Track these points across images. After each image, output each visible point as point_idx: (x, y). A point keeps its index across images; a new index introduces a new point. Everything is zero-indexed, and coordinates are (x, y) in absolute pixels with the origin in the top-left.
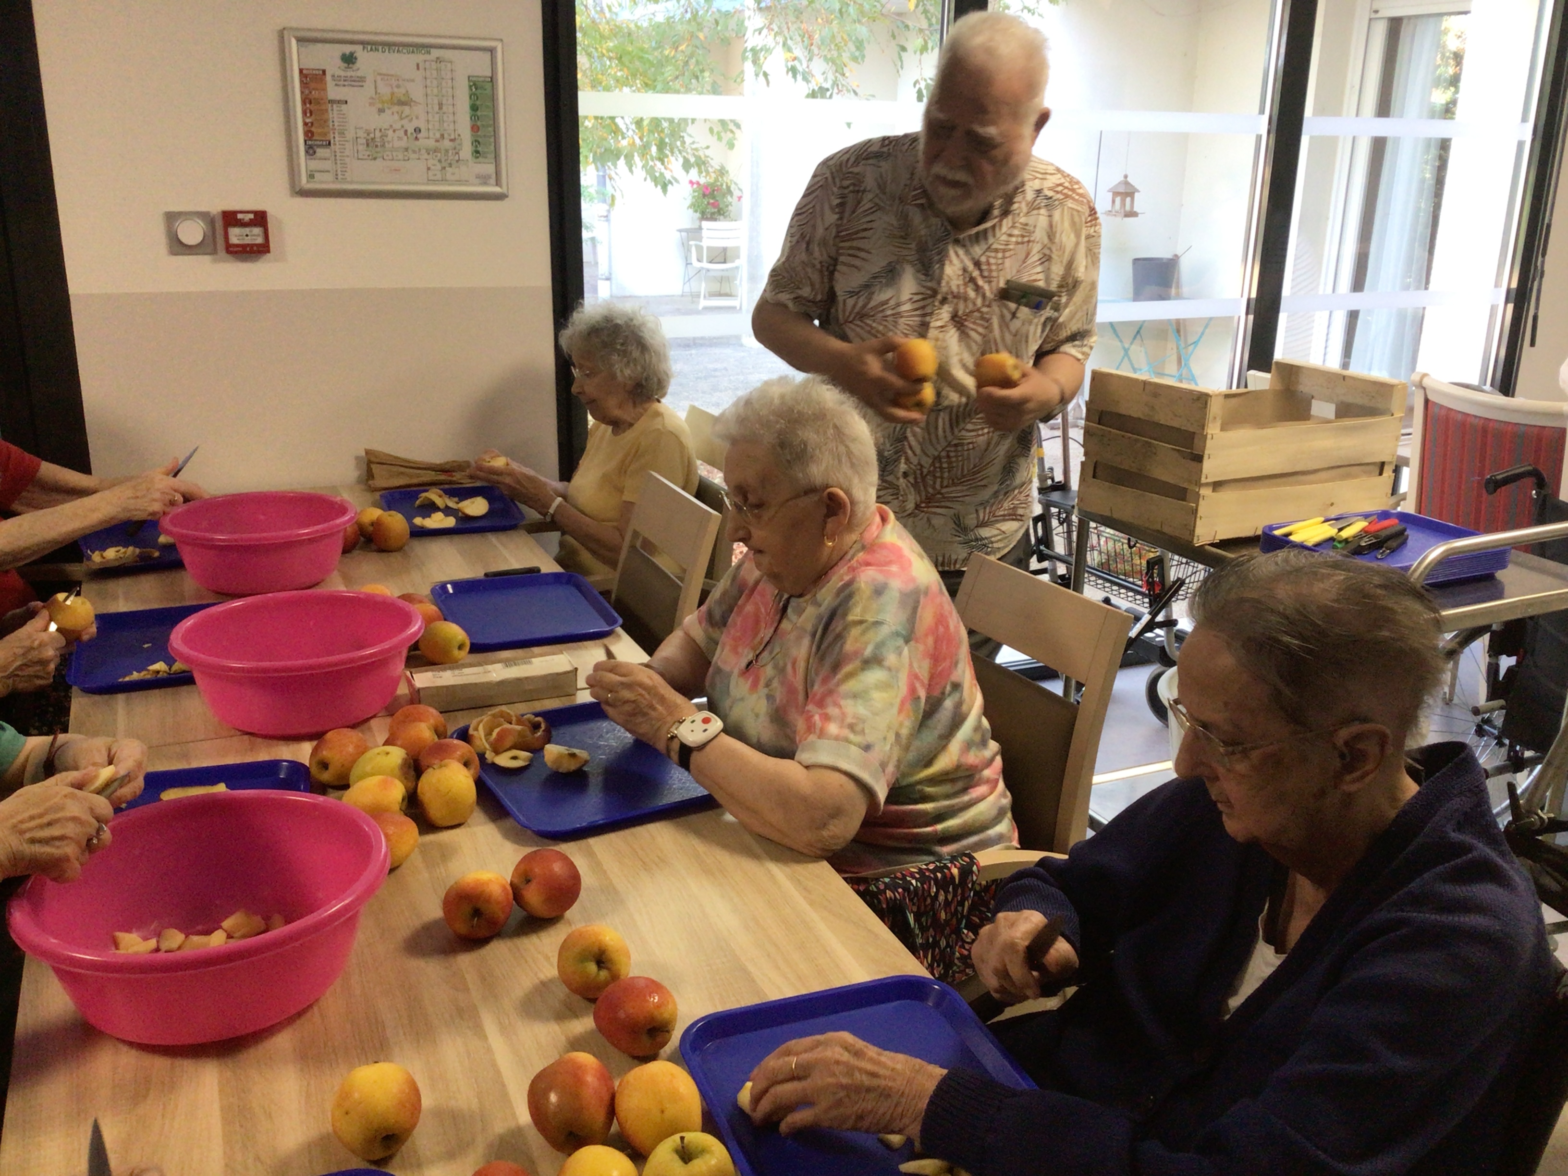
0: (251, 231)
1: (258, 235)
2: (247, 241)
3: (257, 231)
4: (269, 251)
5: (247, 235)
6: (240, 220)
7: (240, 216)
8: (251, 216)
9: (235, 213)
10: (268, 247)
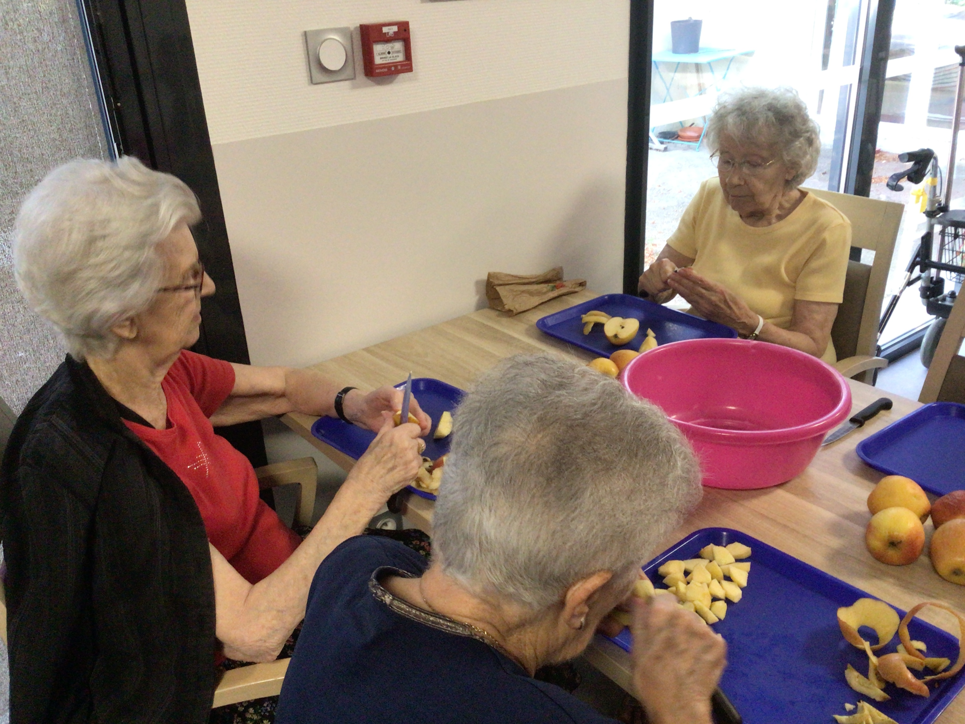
0: (392, 48)
1: (398, 52)
2: (389, 59)
3: (398, 46)
4: (410, 69)
5: (389, 53)
6: (385, 33)
7: (385, 30)
8: (395, 29)
9: (379, 27)
10: (411, 65)
